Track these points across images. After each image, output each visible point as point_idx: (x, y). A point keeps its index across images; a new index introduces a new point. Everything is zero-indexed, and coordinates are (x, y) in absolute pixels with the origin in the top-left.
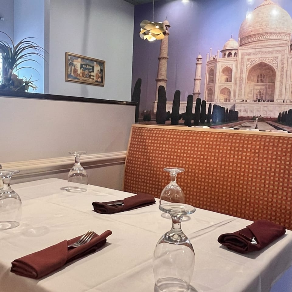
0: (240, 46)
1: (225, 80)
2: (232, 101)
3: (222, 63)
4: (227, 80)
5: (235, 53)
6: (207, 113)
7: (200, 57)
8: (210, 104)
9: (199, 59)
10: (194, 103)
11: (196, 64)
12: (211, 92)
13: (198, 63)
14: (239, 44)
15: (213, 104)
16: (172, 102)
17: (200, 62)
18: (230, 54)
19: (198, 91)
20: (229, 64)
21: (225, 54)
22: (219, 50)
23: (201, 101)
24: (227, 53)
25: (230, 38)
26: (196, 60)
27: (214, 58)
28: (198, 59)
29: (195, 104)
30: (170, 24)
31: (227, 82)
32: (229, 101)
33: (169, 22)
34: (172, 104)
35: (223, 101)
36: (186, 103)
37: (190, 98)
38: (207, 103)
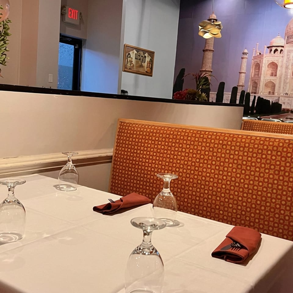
0: (287, 44)
1: (270, 74)
2: (276, 94)
3: (268, 58)
4: (272, 75)
5: (281, 50)
6: (251, 105)
7: (246, 51)
8: (255, 97)
9: (246, 53)
10: (238, 95)
11: (242, 58)
12: (256, 85)
13: (244, 57)
14: (286, 42)
15: (257, 96)
16: (216, 93)
17: (246, 56)
18: (276, 50)
19: (242, 84)
20: (275, 59)
21: (271, 50)
22: (265, 46)
23: (245, 93)
24: (274, 49)
25: (277, 36)
26: (242, 54)
27: (260, 54)
28: (244, 53)
29: (240, 96)
30: (217, 18)
31: (272, 76)
32: (273, 93)
33: (216, 16)
34: (216, 95)
35: (266, 93)
36: (230, 94)
37: (235, 90)
38: (251, 94)
